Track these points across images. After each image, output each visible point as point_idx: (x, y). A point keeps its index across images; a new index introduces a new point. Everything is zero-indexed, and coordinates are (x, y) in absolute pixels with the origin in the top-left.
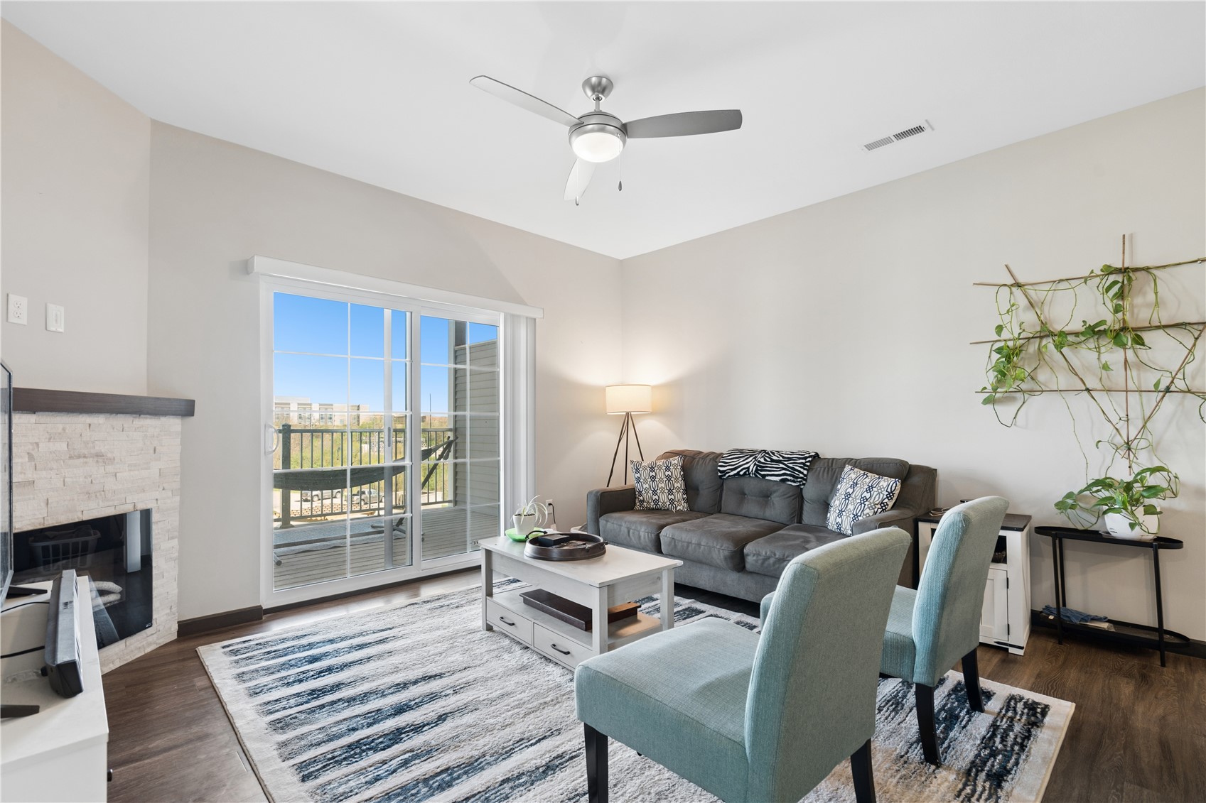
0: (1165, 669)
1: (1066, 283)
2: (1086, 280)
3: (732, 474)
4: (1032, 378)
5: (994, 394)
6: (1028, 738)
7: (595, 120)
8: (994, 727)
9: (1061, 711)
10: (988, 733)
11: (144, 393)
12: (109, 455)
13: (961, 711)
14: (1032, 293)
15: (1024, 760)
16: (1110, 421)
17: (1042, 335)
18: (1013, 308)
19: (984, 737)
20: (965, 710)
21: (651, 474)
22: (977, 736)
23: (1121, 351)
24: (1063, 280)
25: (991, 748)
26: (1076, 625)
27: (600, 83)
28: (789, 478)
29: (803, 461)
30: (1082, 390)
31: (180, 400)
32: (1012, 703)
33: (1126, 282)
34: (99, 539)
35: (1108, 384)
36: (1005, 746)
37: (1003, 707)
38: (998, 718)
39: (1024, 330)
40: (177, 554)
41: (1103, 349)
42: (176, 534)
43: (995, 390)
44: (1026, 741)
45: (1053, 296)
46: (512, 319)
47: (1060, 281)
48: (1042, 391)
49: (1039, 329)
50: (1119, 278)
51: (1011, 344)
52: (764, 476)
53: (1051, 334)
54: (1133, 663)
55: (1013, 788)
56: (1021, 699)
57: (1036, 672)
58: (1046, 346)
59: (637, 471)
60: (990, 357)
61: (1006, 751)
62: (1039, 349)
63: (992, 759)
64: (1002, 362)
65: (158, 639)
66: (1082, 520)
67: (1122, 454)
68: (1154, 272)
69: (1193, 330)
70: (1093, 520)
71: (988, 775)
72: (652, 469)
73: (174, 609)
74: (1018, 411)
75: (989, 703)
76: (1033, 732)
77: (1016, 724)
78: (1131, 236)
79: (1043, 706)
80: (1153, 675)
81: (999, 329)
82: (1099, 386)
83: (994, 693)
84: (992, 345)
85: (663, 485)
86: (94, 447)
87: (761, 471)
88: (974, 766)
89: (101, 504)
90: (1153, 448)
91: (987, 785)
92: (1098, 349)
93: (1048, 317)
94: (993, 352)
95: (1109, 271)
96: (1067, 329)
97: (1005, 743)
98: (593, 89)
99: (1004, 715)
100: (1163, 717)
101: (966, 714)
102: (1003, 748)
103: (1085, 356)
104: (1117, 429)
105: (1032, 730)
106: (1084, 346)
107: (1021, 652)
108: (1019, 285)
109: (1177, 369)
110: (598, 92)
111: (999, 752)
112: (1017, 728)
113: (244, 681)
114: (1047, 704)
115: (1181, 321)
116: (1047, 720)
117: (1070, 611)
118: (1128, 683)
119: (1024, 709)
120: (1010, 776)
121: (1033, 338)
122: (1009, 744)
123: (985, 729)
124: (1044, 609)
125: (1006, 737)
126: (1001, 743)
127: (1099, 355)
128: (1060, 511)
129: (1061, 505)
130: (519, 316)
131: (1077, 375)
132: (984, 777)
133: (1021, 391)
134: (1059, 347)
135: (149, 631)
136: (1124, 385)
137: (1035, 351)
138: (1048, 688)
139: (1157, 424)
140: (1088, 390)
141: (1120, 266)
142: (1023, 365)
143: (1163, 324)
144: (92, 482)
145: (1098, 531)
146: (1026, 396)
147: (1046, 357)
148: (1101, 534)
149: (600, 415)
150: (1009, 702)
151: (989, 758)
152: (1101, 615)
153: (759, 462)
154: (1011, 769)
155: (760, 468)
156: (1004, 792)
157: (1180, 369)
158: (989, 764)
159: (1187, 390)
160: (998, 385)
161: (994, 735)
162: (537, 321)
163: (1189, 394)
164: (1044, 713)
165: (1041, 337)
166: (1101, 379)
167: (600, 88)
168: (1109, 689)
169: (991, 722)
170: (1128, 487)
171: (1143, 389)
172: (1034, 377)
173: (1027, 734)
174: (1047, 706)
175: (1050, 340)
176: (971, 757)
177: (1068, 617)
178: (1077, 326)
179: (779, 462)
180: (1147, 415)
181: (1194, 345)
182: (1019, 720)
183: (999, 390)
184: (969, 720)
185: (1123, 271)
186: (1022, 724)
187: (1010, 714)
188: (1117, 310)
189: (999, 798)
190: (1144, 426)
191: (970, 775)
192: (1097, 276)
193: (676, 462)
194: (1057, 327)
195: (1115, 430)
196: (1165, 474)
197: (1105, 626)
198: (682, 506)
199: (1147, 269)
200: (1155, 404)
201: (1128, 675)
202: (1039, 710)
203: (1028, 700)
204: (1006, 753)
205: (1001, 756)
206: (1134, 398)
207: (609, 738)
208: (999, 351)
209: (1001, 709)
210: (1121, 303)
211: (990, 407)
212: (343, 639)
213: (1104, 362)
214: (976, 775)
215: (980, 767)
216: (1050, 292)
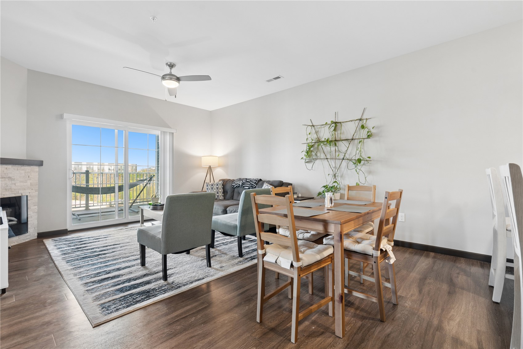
3: (235, 186)
5: (305, 160)
7: (168, 77)
11: (25, 158)
12: (13, 178)
14: (316, 128)
16: (331, 168)
17: (318, 142)
18: (312, 133)
21: (212, 187)
23: (334, 146)
27: (171, 64)
28: (251, 187)
29: (255, 182)
30: (325, 159)
31: (39, 161)
33: (336, 126)
34: (11, 211)
35: (331, 157)
39: (314, 140)
40: (37, 211)
42: (37, 204)
46: (164, 133)
47: (322, 125)
48: (318, 159)
49: (317, 140)
50: (334, 125)
51: (310, 144)
52: (244, 187)
53: (320, 141)
58: (319, 145)
59: (207, 186)
60: (305, 148)
64: (308, 150)
65: (30, 237)
67: (333, 178)
68: (342, 124)
69: (348, 142)
72: (217, 185)
73: (36, 229)
74: (313, 165)
78: (337, 112)
81: (307, 139)
82: (329, 158)
84: (305, 144)
85: (215, 191)
86: (8, 175)
87: (243, 185)
89: (10, 193)
90: (341, 176)
92: (330, 146)
93: (319, 136)
94: (305, 146)
95: (332, 122)
96: (323, 140)
98: (169, 66)
103: (327, 149)
106: (327, 145)
108: (313, 126)
109: (345, 153)
110: (171, 67)
113: (56, 246)
115: (346, 139)
121: (316, 142)
127: (330, 148)
130: (166, 132)
131: (325, 154)
133: (313, 159)
135: (27, 234)
136: (335, 157)
137: (316, 146)
140: (327, 159)
141: (335, 121)
142: (314, 151)
143: (342, 139)
144: (7, 186)
146: (315, 160)
147: (319, 149)
149: (200, 167)
153: (243, 182)
155: (243, 184)
159: (347, 159)
160: (307, 157)
162: (174, 134)
166: (330, 155)
167: (171, 66)
171: (338, 159)
172: (316, 155)
178: (325, 139)
179: (249, 182)
180: (339, 166)
181: (349, 146)
185: (336, 123)
188: (333, 134)
190: (338, 170)
192: (330, 124)
193: (220, 183)
194: (321, 139)
195: (332, 171)
198: (221, 198)
199: (340, 123)
200: (340, 163)
206: (337, 161)
207: (146, 247)
210: (335, 132)
212: (92, 237)
213: (331, 150)
216: (320, 129)
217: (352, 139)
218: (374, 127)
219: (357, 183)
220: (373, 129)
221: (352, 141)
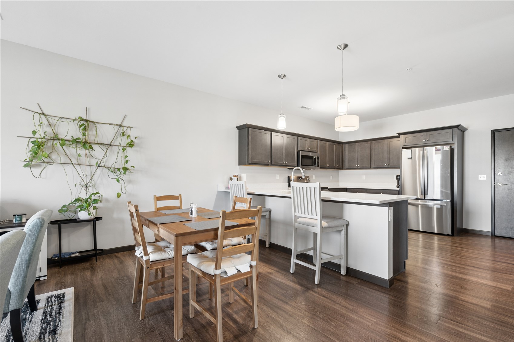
0: (97, 262)
1: (65, 119)
2: (74, 120)
4: (49, 157)
5: (31, 163)
6: (61, 309)
8: (45, 313)
9: (69, 292)
10: (43, 317)
13: (26, 316)
14: (50, 119)
15: (62, 318)
16: (80, 176)
17: (54, 139)
18: (41, 124)
19: (42, 320)
20: (28, 314)
22: (38, 321)
23: (84, 150)
24: (64, 118)
25: (47, 322)
26: (67, 258)
30: (71, 164)
32: (49, 300)
33: (87, 125)
35: (80, 162)
36: (52, 317)
37: (46, 303)
38: (45, 309)
39: (46, 135)
41: (78, 149)
43: (31, 161)
44: (60, 310)
45: (59, 124)
48: (54, 163)
49: (53, 136)
50: (85, 123)
51: (39, 140)
53: (58, 139)
54: (87, 265)
55: (62, 331)
56: (52, 296)
57: (55, 283)
58: (56, 144)
60: (28, 145)
61: (54, 319)
62: (53, 144)
63: (49, 326)
64: (35, 148)
66: (69, 215)
67: (84, 189)
68: (96, 124)
69: (106, 146)
70: (73, 215)
71: (49, 333)
74: (42, 171)
75: (39, 305)
76: (62, 305)
77: (54, 307)
78: (89, 108)
79: (62, 294)
80: (94, 266)
81: (34, 132)
82: (76, 163)
83: (40, 300)
84: (30, 139)
88: (42, 334)
90: (94, 186)
91: (50, 337)
92: (76, 148)
93: (57, 131)
94: (30, 143)
95: (81, 119)
96: (65, 138)
97: (52, 316)
99: (48, 306)
100: (101, 277)
101: (30, 315)
102: (52, 319)
103: (72, 150)
104: (83, 179)
105: (61, 305)
106: (71, 146)
107: (46, 278)
108: (44, 114)
109: (101, 159)
111: (51, 321)
112: (55, 308)
114: (63, 292)
115: (103, 143)
116: (66, 298)
117: (64, 253)
118: (88, 272)
119: (55, 299)
120: (59, 327)
121: (50, 139)
122: (54, 316)
123: (41, 316)
124: (53, 256)
125: (52, 314)
126: (50, 317)
127: (77, 151)
128: (61, 213)
129: (61, 211)
131: (68, 157)
132: (48, 335)
133: (44, 162)
134: (62, 145)
136: (85, 163)
137: (51, 145)
138: (62, 287)
139: (95, 177)
140: (73, 164)
141: (85, 118)
142: (45, 151)
143: (98, 143)
145: (75, 219)
146: (46, 164)
147: (56, 149)
148: (76, 220)
150: (48, 300)
151: (48, 326)
152: (75, 251)
154: (58, 324)
156: (58, 335)
157: (102, 159)
158: (48, 329)
159: (104, 166)
160: (33, 158)
161: (46, 316)
163: (104, 168)
164: (64, 296)
165: (54, 140)
166: (77, 160)
168: (83, 276)
169: (43, 312)
170: (87, 201)
171: (91, 165)
172: (50, 157)
173: (60, 308)
174: (64, 293)
175: (58, 141)
176: (39, 331)
177: (64, 256)
178: (69, 138)
180: (92, 175)
181: (107, 151)
182: (55, 304)
183: (33, 161)
184: (32, 317)
185: (86, 121)
186: (56, 305)
187: (50, 304)
188: (84, 135)
189: (57, 338)
190: (92, 178)
191: (41, 338)
192: (77, 120)
194: (61, 137)
195: (82, 180)
196: (98, 195)
197: (77, 254)
199: (93, 122)
200: (95, 171)
201: (87, 269)
202: (61, 296)
203: (55, 295)
204: (54, 320)
205: (52, 322)
206: (88, 168)
208: (33, 142)
209: (45, 305)
210: (85, 132)
211: (28, 169)
213: (78, 154)
214: (44, 336)
215: (44, 332)
216: (58, 122)
217: (110, 145)
218: (137, 137)
219: (118, 193)
220: (135, 138)
221: (110, 147)
